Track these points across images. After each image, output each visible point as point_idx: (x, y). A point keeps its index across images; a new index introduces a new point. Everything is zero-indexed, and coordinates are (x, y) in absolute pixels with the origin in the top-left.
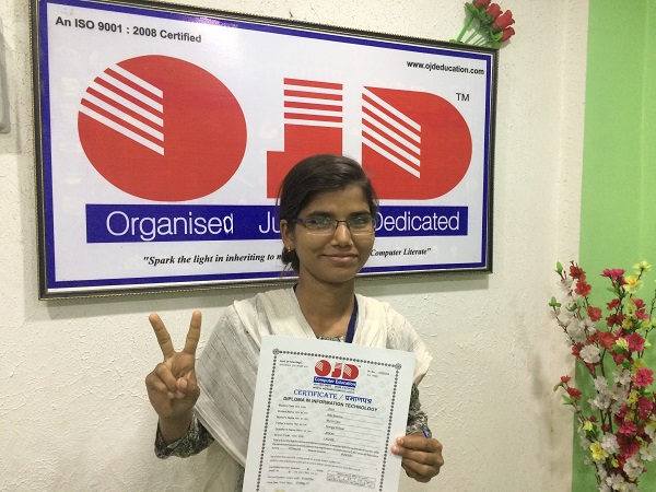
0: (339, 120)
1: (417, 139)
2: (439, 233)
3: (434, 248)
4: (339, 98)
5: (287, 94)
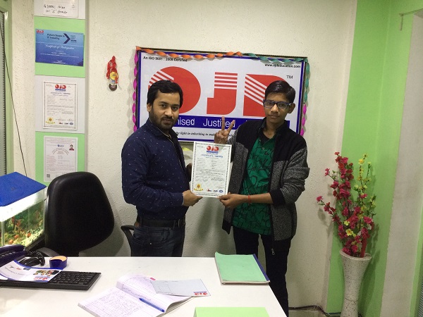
4: (236, 79)
5: (216, 77)
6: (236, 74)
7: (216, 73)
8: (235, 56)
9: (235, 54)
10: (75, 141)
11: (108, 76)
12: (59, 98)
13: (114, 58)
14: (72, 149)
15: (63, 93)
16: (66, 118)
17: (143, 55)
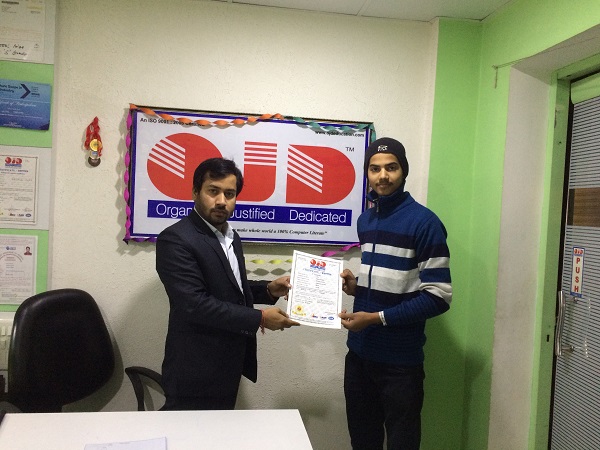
0: (275, 162)
1: (321, 172)
2: (332, 224)
3: (329, 232)
4: (275, 151)
5: (246, 149)
6: (276, 145)
7: (246, 143)
8: (272, 119)
9: (273, 117)
10: (33, 241)
11: (87, 145)
12: (10, 178)
13: (96, 120)
14: (28, 253)
15: (16, 169)
16: (21, 207)
17: (140, 116)
